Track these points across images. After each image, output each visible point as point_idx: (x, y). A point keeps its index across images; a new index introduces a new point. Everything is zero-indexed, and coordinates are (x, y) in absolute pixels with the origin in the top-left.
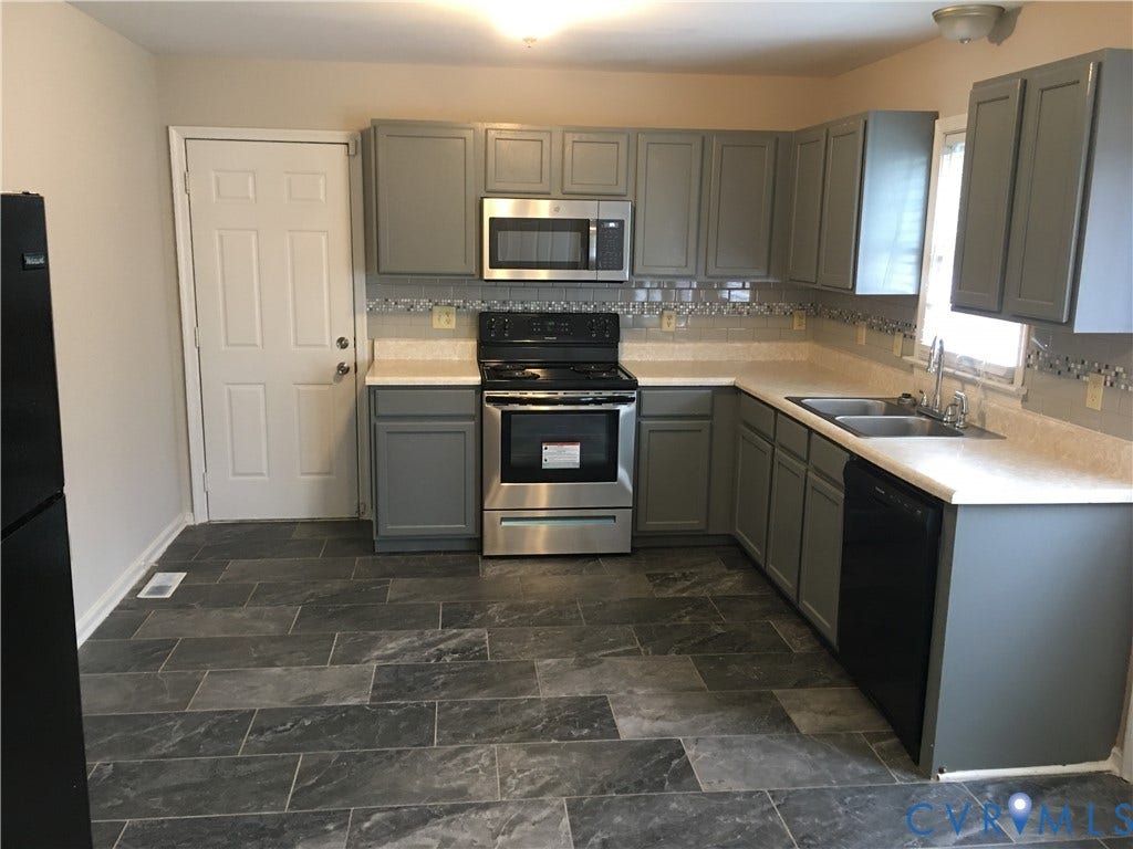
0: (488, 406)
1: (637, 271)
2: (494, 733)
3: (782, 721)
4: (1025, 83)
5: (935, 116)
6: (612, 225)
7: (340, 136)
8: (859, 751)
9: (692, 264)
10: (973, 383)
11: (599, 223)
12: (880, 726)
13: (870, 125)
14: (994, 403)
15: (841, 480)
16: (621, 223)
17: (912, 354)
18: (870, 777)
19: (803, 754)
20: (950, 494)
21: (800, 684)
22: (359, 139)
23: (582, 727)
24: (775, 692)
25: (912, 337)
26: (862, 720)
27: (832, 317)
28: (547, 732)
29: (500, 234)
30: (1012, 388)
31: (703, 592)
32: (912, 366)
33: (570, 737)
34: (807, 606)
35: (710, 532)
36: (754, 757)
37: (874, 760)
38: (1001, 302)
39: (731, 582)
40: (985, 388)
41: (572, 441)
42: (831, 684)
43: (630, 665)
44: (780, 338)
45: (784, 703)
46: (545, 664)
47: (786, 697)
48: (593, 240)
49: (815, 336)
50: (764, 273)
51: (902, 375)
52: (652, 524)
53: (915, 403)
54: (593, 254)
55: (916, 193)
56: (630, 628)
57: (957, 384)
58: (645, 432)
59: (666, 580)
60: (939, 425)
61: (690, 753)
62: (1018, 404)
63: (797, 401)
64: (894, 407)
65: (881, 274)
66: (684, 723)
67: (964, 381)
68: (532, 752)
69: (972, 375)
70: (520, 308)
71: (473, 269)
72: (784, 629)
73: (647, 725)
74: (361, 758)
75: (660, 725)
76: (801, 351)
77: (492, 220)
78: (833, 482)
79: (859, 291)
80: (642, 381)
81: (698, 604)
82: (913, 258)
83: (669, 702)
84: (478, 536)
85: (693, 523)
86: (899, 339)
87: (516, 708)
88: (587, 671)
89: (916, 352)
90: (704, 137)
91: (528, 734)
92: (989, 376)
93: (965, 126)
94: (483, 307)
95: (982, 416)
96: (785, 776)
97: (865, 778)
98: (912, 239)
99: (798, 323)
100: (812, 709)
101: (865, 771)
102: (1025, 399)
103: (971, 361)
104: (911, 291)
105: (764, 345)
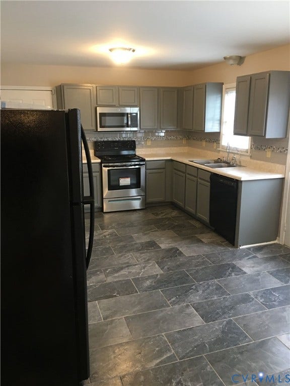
0: (104, 168)
1: (141, 128)
2: (129, 251)
3: (199, 241)
4: (251, 78)
5: (223, 84)
6: (134, 114)
7: (49, 88)
8: (220, 245)
9: (156, 125)
10: (237, 154)
11: (131, 114)
12: (223, 239)
13: (207, 86)
14: (243, 158)
15: (209, 180)
16: (137, 114)
17: (219, 148)
18: (225, 249)
19: (207, 247)
20: (241, 178)
21: (201, 233)
22: (55, 89)
23: (151, 247)
24: (196, 235)
25: (219, 143)
26: (219, 239)
27: (194, 139)
28: (142, 249)
29: (103, 118)
30: (248, 154)
31: (169, 216)
32: (219, 151)
33: (149, 249)
34: (199, 215)
35: (166, 201)
36: (196, 249)
37: (223, 246)
38: (247, 132)
39: (175, 213)
40: (241, 155)
41: (127, 177)
42: (209, 232)
43: (158, 233)
44: (179, 146)
45: (199, 238)
46: (135, 235)
47: (199, 236)
48: (129, 119)
49: (189, 145)
50: (176, 127)
51: (216, 154)
52: (150, 200)
53: (221, 160)
54: (129, 123)
55: (219, 105)
56: (153, 226)
57: (233, 155)
58: (147, 174)
59: (157, 215)
60: (229, 165)
61: (180, 249)
62: (249, 158)
63: (192, 161)
64: (216, 162)
65: (210, 127)
66: (176, 244)
67: (234, 154)
68: (141, 253)
69: (237, 152)
70: (106, 140)
71: (94, 128)
72: (193, 222)
73: (167, 245)
74: (98, 259)
75: (170, 245)
76: (185, 149)
77: (100, 114)
78: (207, 181)
79: (206, 131)
80: (147, 159)
81: (169, 219)
82: (218, 122)
83: (171, 240)
84: (101, 207)
85: (161, 199)
86: (215, 144)
87: (132, 245)
88: (146, 236)
89: (220, 147)
90: (158, 88)
91: (138, 250)
92: (241, 151)
93: (235, 86)
94: (95, 140)
95: (240, 162)
96: (205, 251)
97: (223, 250)
98: (218, 117)
99: (184, 142)
100: (206, 238)
101: (222, 248)
102: (251, 157)
103: (236, 148)
104: (218, 131)
105: (175, 148)
